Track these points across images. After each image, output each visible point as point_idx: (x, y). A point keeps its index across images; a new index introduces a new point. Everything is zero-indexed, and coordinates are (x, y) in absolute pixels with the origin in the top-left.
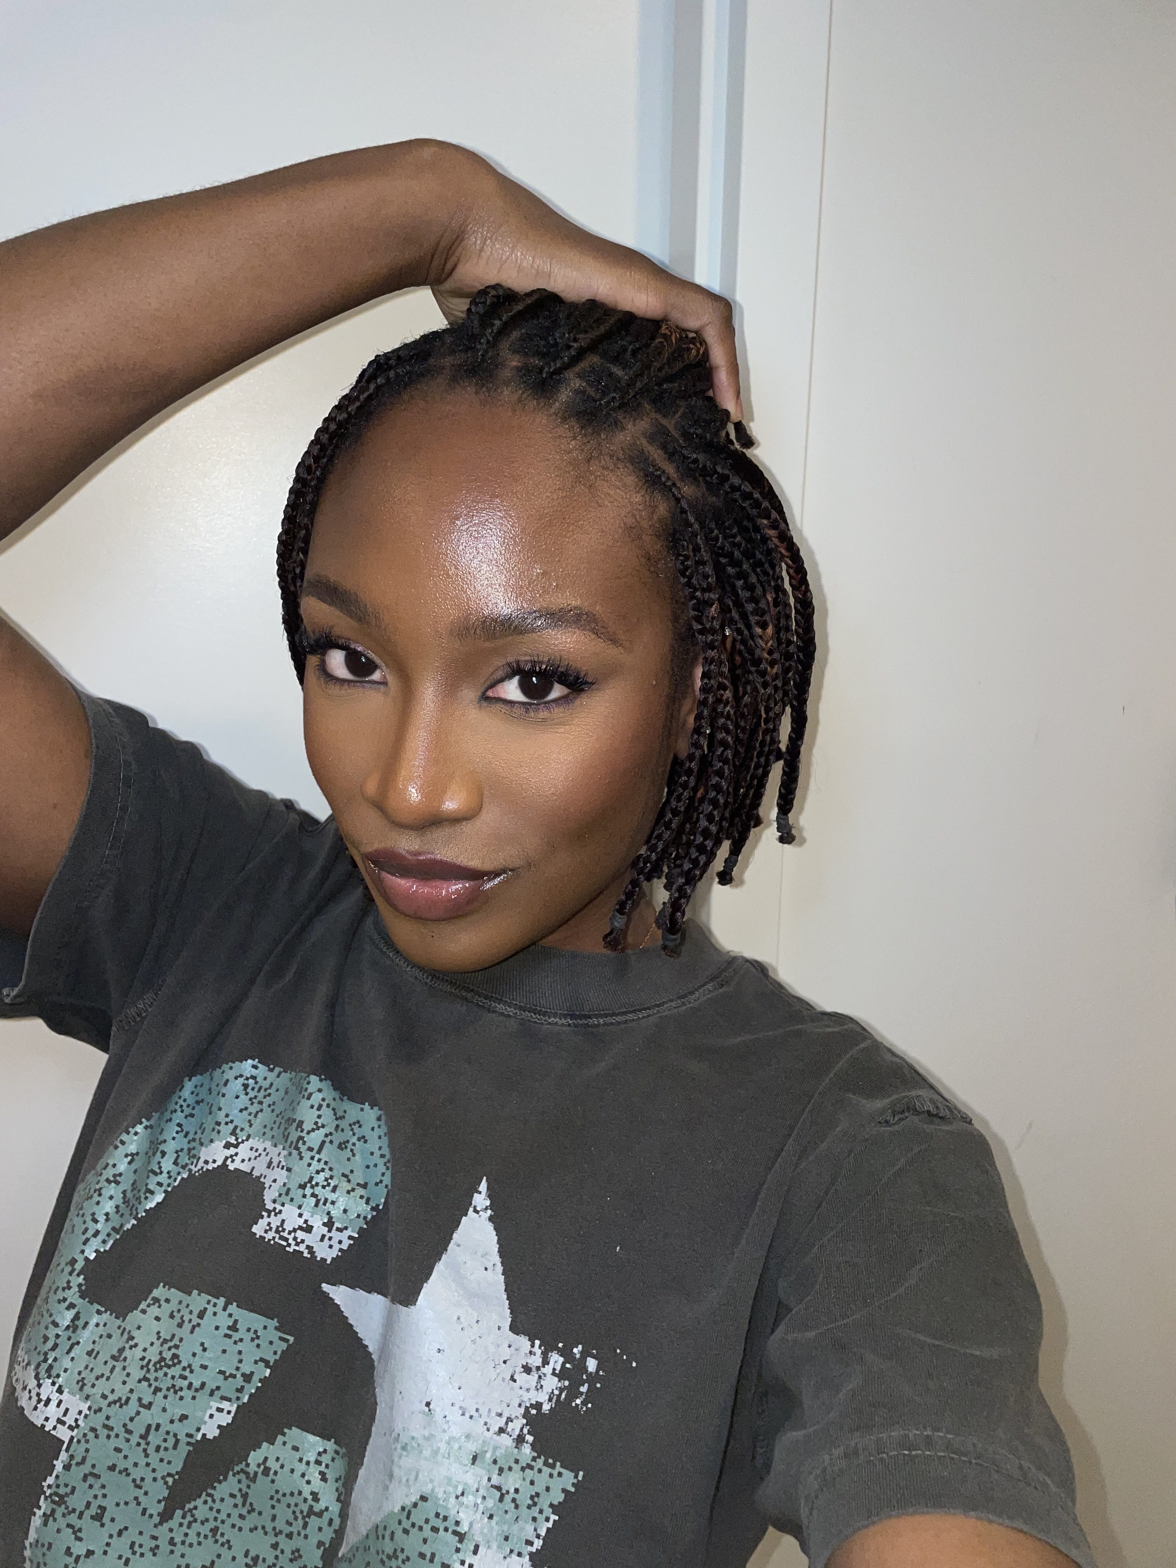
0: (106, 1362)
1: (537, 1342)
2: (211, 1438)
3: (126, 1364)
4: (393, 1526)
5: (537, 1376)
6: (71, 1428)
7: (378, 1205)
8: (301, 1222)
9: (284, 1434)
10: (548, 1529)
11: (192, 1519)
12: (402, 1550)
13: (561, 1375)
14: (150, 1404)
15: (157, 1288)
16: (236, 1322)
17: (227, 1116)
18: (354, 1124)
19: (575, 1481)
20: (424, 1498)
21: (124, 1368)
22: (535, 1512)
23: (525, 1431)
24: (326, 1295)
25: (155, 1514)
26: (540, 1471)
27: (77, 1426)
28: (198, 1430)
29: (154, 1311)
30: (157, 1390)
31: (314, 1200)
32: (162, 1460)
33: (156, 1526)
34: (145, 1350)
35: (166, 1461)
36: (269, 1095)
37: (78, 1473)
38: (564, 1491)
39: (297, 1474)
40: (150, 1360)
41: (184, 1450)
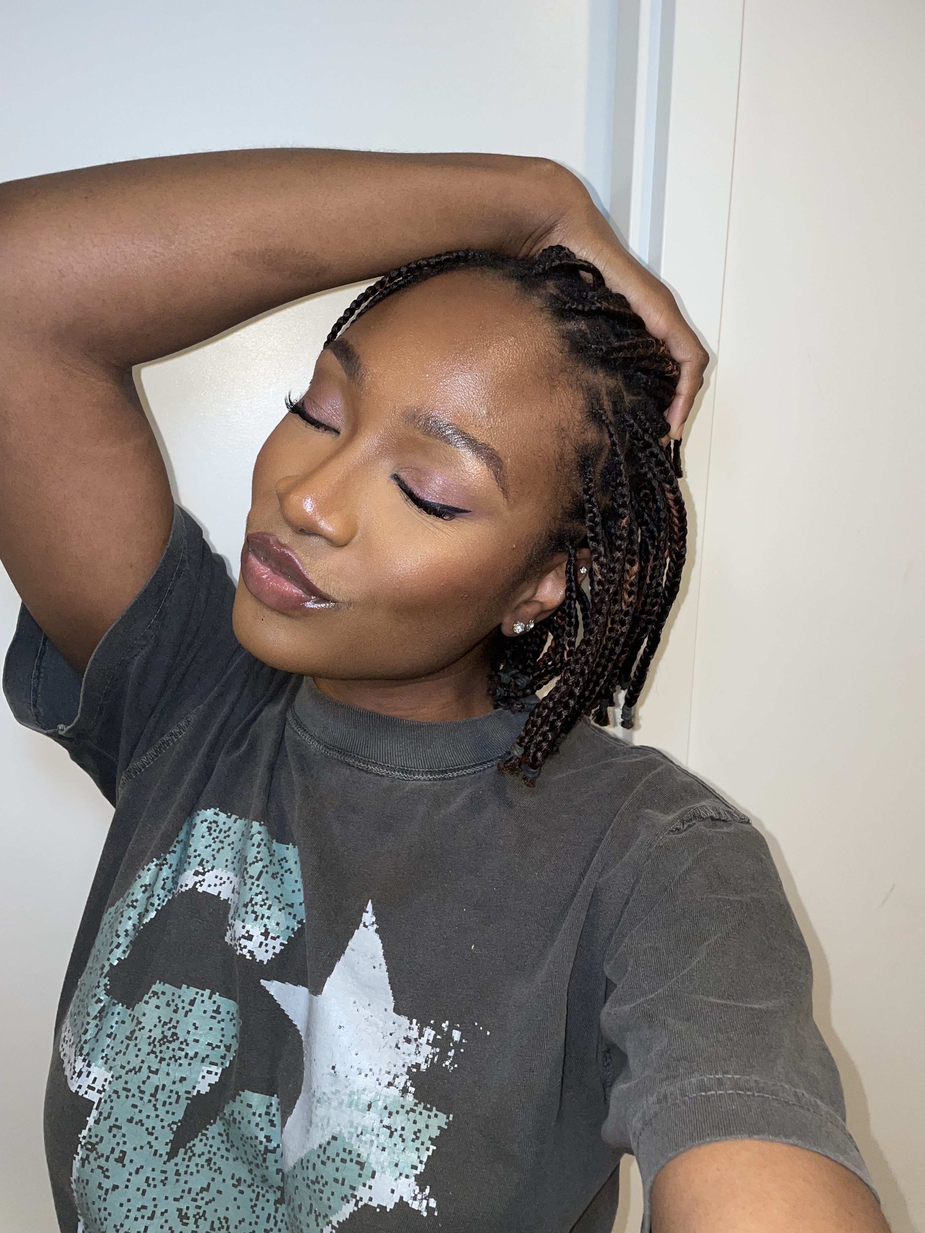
0: (122, 1042)
1: (415, 1021)
2: (204, 1093)
3: (137, 1042)
4: (314, 1159)
5: (415, 1045)
6: (99, 1092)
7: (302, 920)
8: (243, 932)
9: (240, 1095)
10: (429, 1156)
11: (191, 1154)
12: (322, 1177)
13: (434, 1044)
14: (158, 1070)
15: (155, 984)
16: (219, 1007)
17: (195, 851)
18: (282, 860)
19: (447, 1121)
20: (334, 1138)
21: (136, 1045)
22: (418, 1144)
23: (409, 1084)
24: (263, 988)
25: (164, 1154)
26: (421, 1113)
27: (104, 1090)
28: (194, 1088)
29: (154, 1001)
30: (162, 1059)
31: (254, 915)
32: (168, 1112)
33: (165, 1163)
34: (150, 1031)
35: (170, 1113)
36: (228, 836)
37: (105, 1125)
38: (439, 1128)
39: (253, 1124)
40: (155, 1038)
41: (184, 1103)
